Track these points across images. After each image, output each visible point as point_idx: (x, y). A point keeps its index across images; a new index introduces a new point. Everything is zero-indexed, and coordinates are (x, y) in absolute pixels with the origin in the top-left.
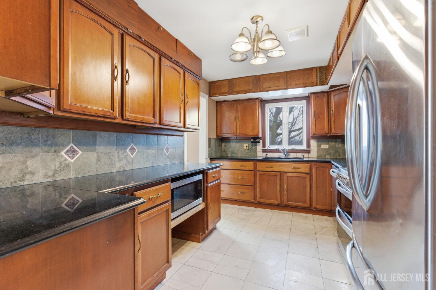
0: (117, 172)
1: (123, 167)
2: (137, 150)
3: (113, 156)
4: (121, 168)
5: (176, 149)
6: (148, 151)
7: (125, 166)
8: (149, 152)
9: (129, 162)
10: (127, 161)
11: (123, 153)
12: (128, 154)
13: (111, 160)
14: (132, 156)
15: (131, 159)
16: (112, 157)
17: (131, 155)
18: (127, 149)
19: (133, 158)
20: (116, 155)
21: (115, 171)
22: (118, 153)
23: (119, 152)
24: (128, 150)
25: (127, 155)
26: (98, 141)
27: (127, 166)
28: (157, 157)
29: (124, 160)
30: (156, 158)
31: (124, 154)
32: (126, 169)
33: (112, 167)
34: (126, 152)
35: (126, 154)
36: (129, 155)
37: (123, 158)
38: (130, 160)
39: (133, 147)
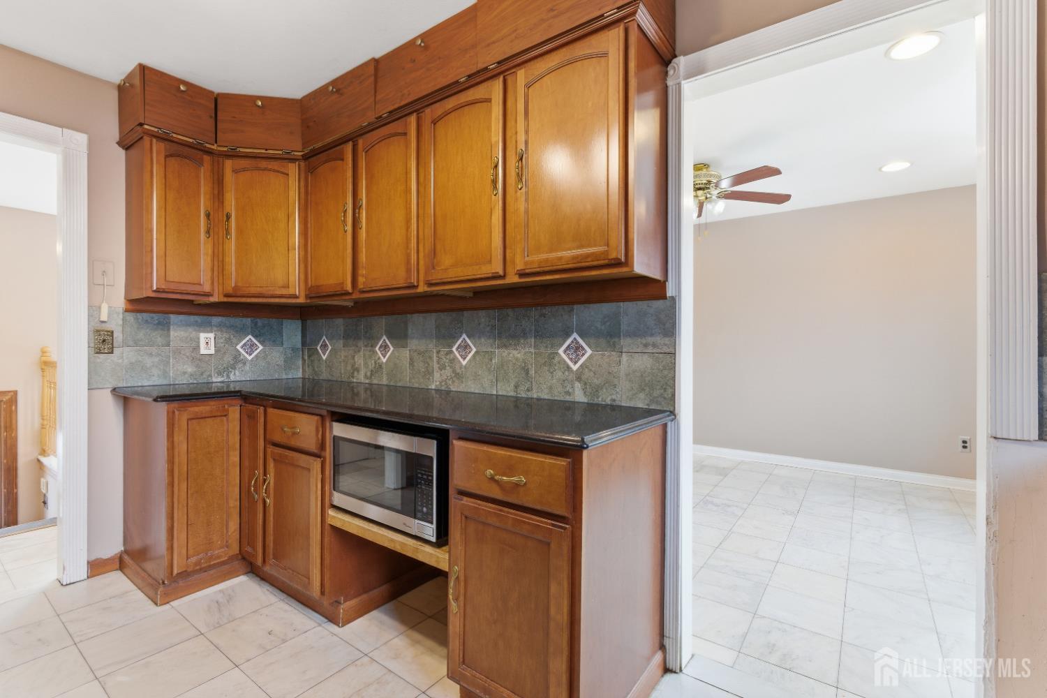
0: (435, 390)
1: (446, 384)
2: (474, 350)
3: (431, 358)
4: (443, 384)
5: (622, 352)
6: (505, 352)
7: (450, 382)
8: (504, 354)
9: (458, 374)
10: (454, 371)
11: (447, 354)
12: (455, 356)
13: (426, 365)
14: (464, 363)
15: (461, 368)
16: (428, 360)
17: (461, 360)
18: (452, 347)
19: (465, 367)
20: (435, 358)
21: (433, 387)
22: (438, 352)
23: (440, 351)
24: (454, 349)
25: (454, 359)
26: (410, 331)
27: (453, 382)
28: (532, 372)
29: (448, 368)
30: (527, 373)
31: (448, 357)
32: (453, 388)
33: (429, 379)
34: (451, 352)
35: (452, 356)
36: (458, 358)
37: (447, 365)
38: (458, 371)
39: (466, 342)
